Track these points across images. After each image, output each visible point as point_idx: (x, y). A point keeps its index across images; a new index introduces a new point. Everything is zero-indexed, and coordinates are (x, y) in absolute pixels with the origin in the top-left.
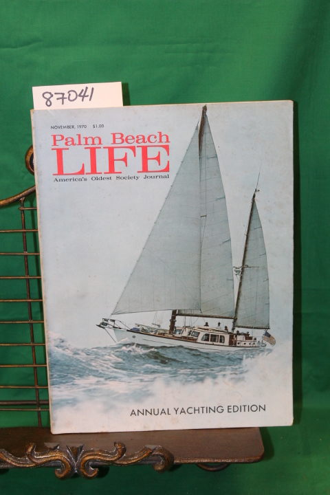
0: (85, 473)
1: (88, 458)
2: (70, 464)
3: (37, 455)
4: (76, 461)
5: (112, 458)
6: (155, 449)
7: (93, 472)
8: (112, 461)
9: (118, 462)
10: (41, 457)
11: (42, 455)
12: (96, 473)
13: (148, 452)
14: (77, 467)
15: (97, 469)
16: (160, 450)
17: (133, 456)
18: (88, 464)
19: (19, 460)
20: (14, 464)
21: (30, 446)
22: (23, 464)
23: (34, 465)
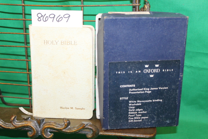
0: (45, 136)
1: (46, 126)
2: (36, 129)
3: (17, 122)
4: (40, 128)
5: (61, 127)
6: (87, 124)
7: (50, 135)
8: (61, 130)
9: (64, 130)
10: (19, 123)
11: (20, 122)
12: (51, 136)
13: (83, 126)
14: (40, 131)
15: (53, 134)
16: (90, 125)
17: (74, 128)
18: (47, 131)
19: (7, 124)
20: (3, 126)
21: (13, 116)
22: (8, 127)
23: (14, 128)
